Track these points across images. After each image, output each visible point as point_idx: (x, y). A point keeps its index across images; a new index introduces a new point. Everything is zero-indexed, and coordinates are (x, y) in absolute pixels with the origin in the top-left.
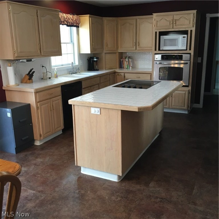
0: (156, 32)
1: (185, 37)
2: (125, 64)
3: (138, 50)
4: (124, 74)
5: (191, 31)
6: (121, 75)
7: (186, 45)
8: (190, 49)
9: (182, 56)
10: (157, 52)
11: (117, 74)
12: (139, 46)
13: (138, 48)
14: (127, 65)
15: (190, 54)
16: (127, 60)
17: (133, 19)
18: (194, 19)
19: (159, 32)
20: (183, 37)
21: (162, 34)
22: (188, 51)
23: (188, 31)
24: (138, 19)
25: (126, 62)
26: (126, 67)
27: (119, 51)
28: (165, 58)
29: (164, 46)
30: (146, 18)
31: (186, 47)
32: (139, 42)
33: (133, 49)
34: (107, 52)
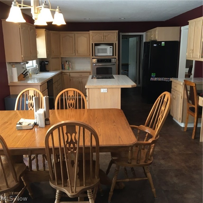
0: (92, 44)
1: (111, 47)
2: (67, 66)
3: (77, 56)
4: (70, 73)
5: (115, 43)
6: (67, 74)
7: (112, 53)
8: (115, 55)
9: (111, 60)
10: (94, 57)
11: (63, 73)
12: (77, 53)
13: (77, 55)
14: (68, 67)
15: (116, 58)
16: (68, 63)
17: (72, 33)
18: (117, 36)
19: (95, 44)
20: (110, 47)
21: (96, 45)
22: (114, 57)
23: (113, 43)
24: (76, 33)
25: (67, 64)
26: (67, 69)
27: (62, 57)
28: (99, 61)
29: (98, 53)
30: (83, 33)
31: (112, 54)
32: (77, 50)
33: (73, 55)
34: (54, 57)
